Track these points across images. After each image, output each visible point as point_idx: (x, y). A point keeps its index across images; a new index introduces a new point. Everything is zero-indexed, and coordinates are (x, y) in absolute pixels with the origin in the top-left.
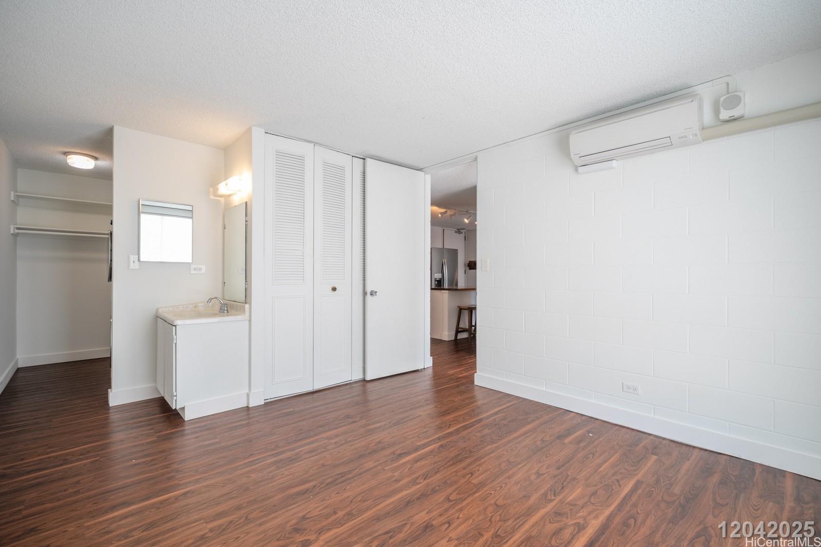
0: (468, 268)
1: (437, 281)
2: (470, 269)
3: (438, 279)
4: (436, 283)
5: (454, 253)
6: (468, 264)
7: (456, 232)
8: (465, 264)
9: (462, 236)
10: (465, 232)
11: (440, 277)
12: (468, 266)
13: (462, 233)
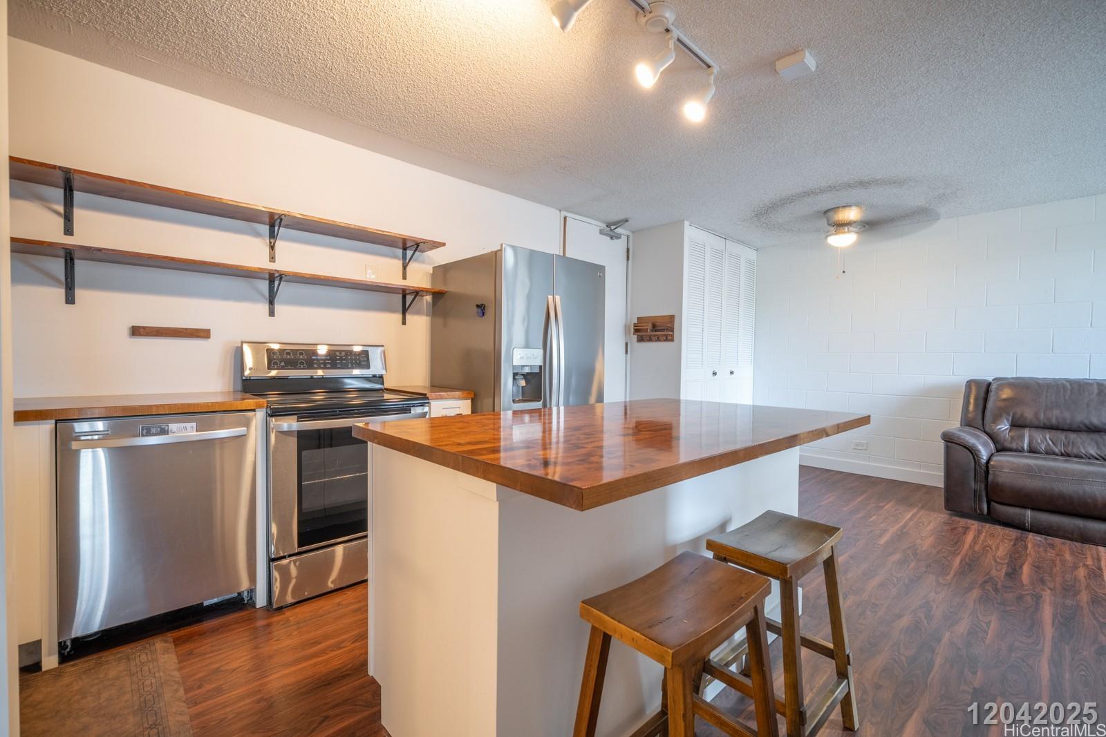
0: (635, 338)
1: (525, 376)
2: (641, 339)
3: (527, 370)
4: (523, 383)
5: (592, 275)
6: (635, 325)
7: (601, 232)
8: (626, 327)
9: (620, 245)
10: (628, 237)
11: (539, 362)
12: (636, 331)
13: (618, 237)
